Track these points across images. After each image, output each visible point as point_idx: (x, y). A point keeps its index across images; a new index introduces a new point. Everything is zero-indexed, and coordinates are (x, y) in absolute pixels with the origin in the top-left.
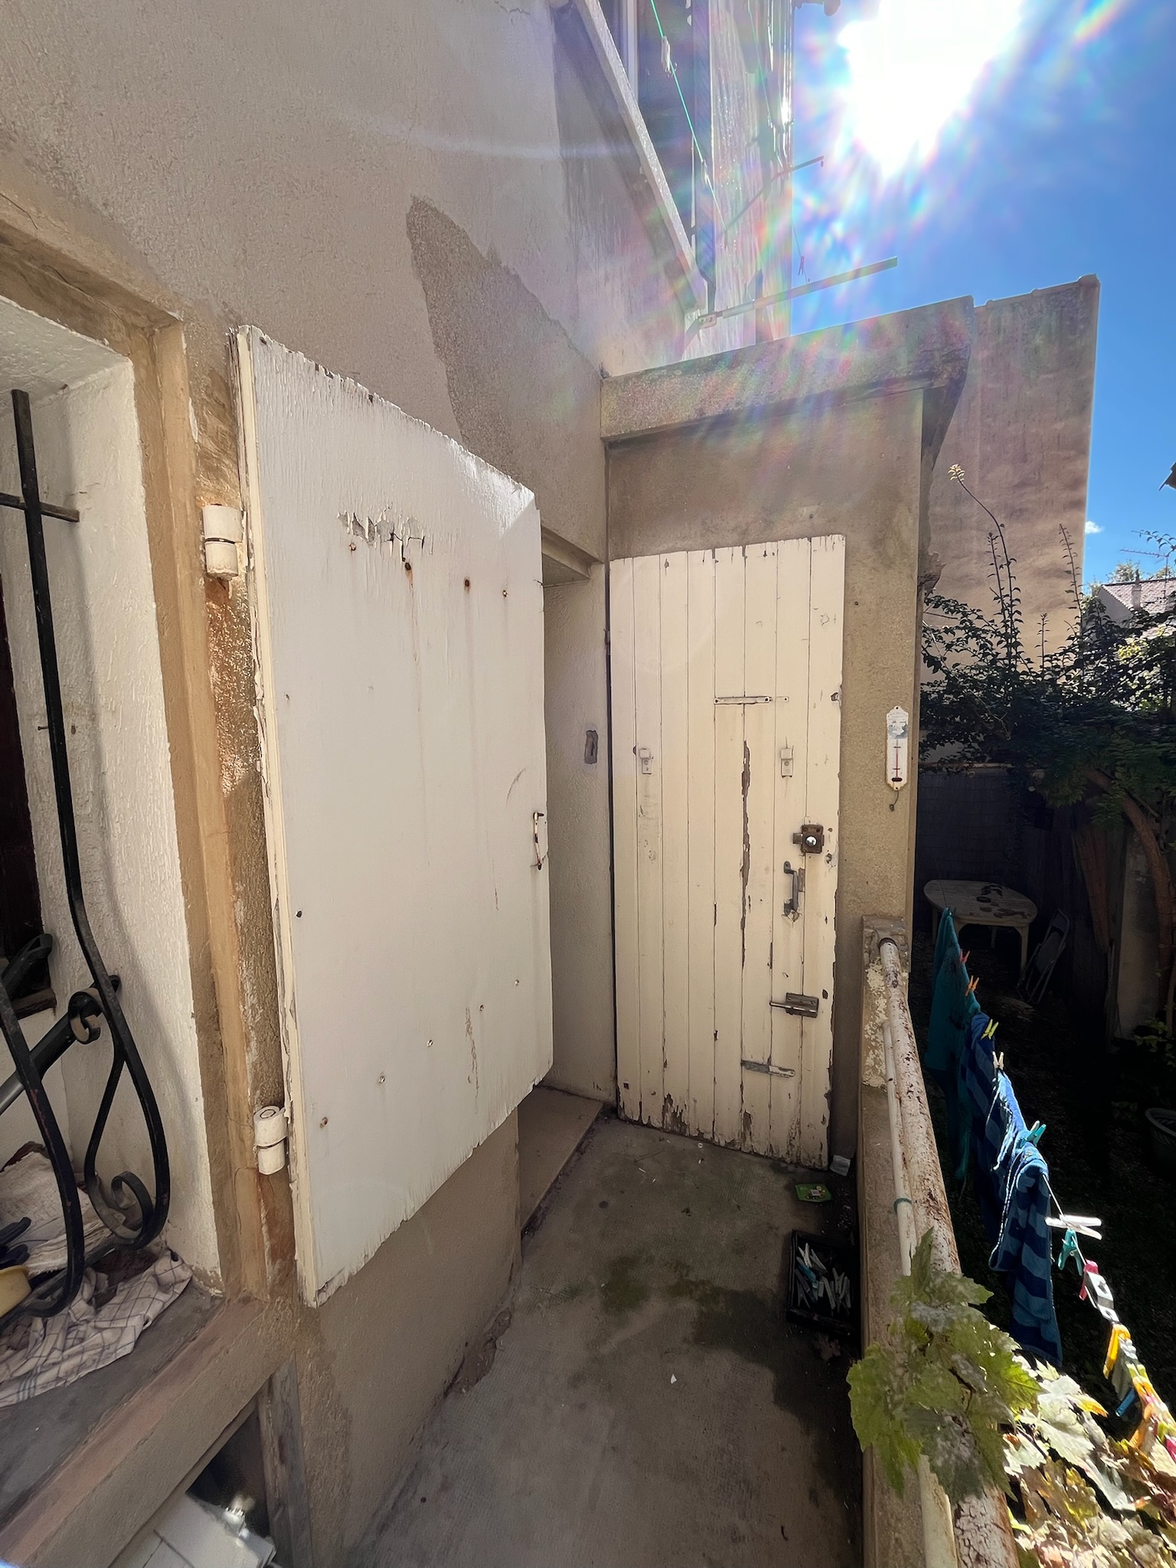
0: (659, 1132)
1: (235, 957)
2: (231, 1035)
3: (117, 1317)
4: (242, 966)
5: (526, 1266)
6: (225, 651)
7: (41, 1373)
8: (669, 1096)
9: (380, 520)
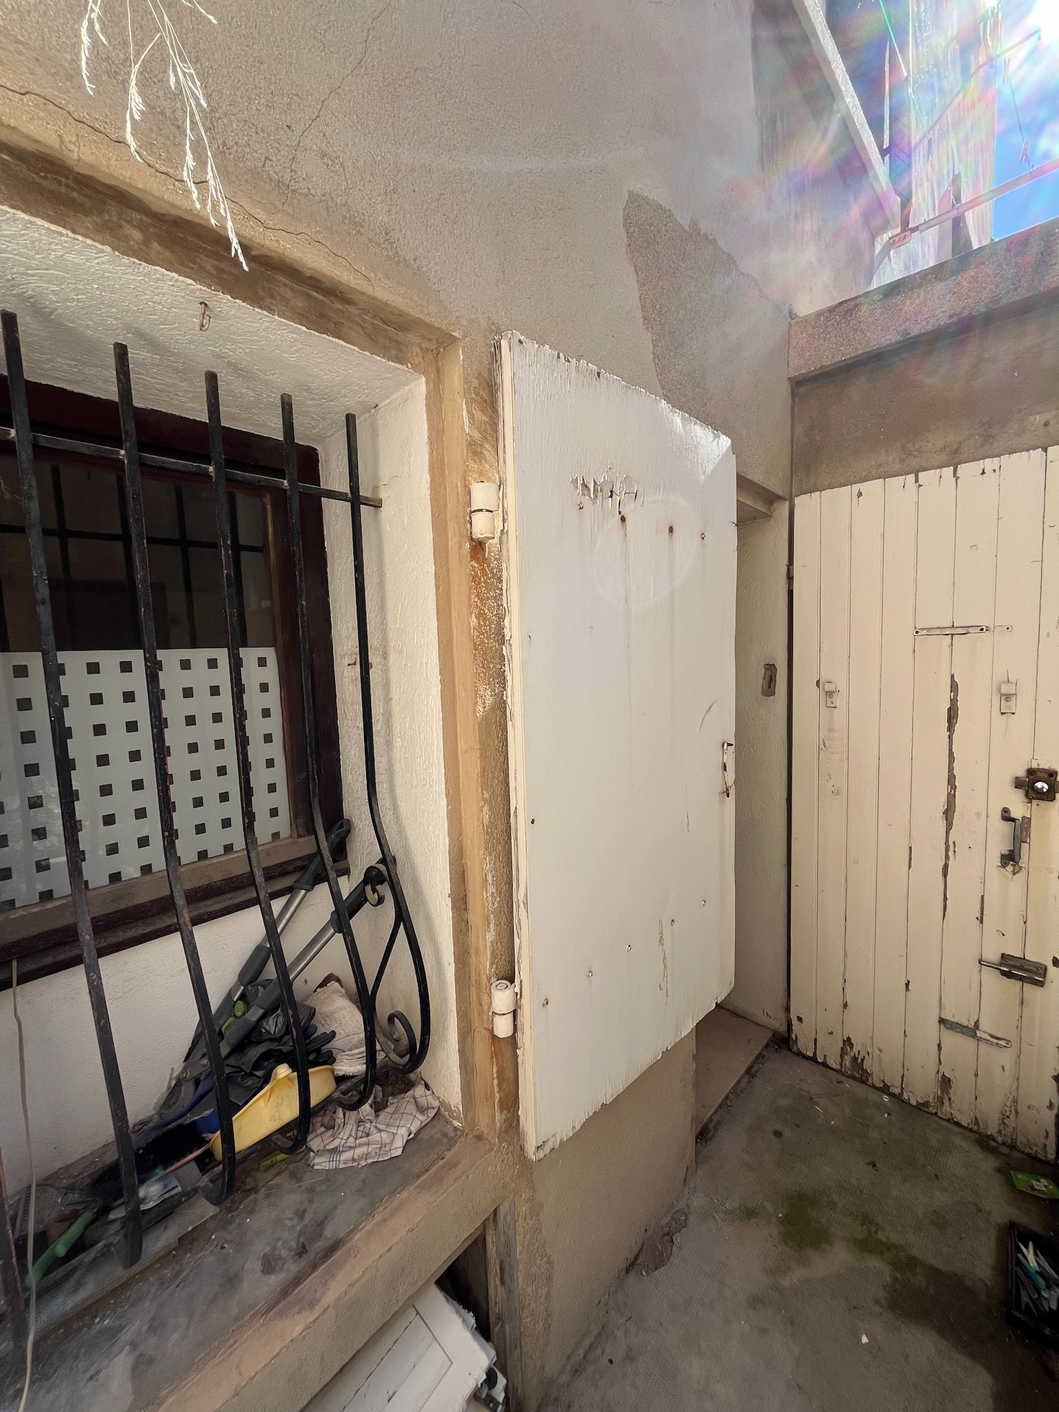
0: (836, 1074)
1: (481, 852)
2: (475, 917)
3: (390, 1124)
4: (486, 859)
5: (700, 1173)
6: (482, 601)
7: (342, 1151)
8: (849, 1039)
9: (603, 480)
